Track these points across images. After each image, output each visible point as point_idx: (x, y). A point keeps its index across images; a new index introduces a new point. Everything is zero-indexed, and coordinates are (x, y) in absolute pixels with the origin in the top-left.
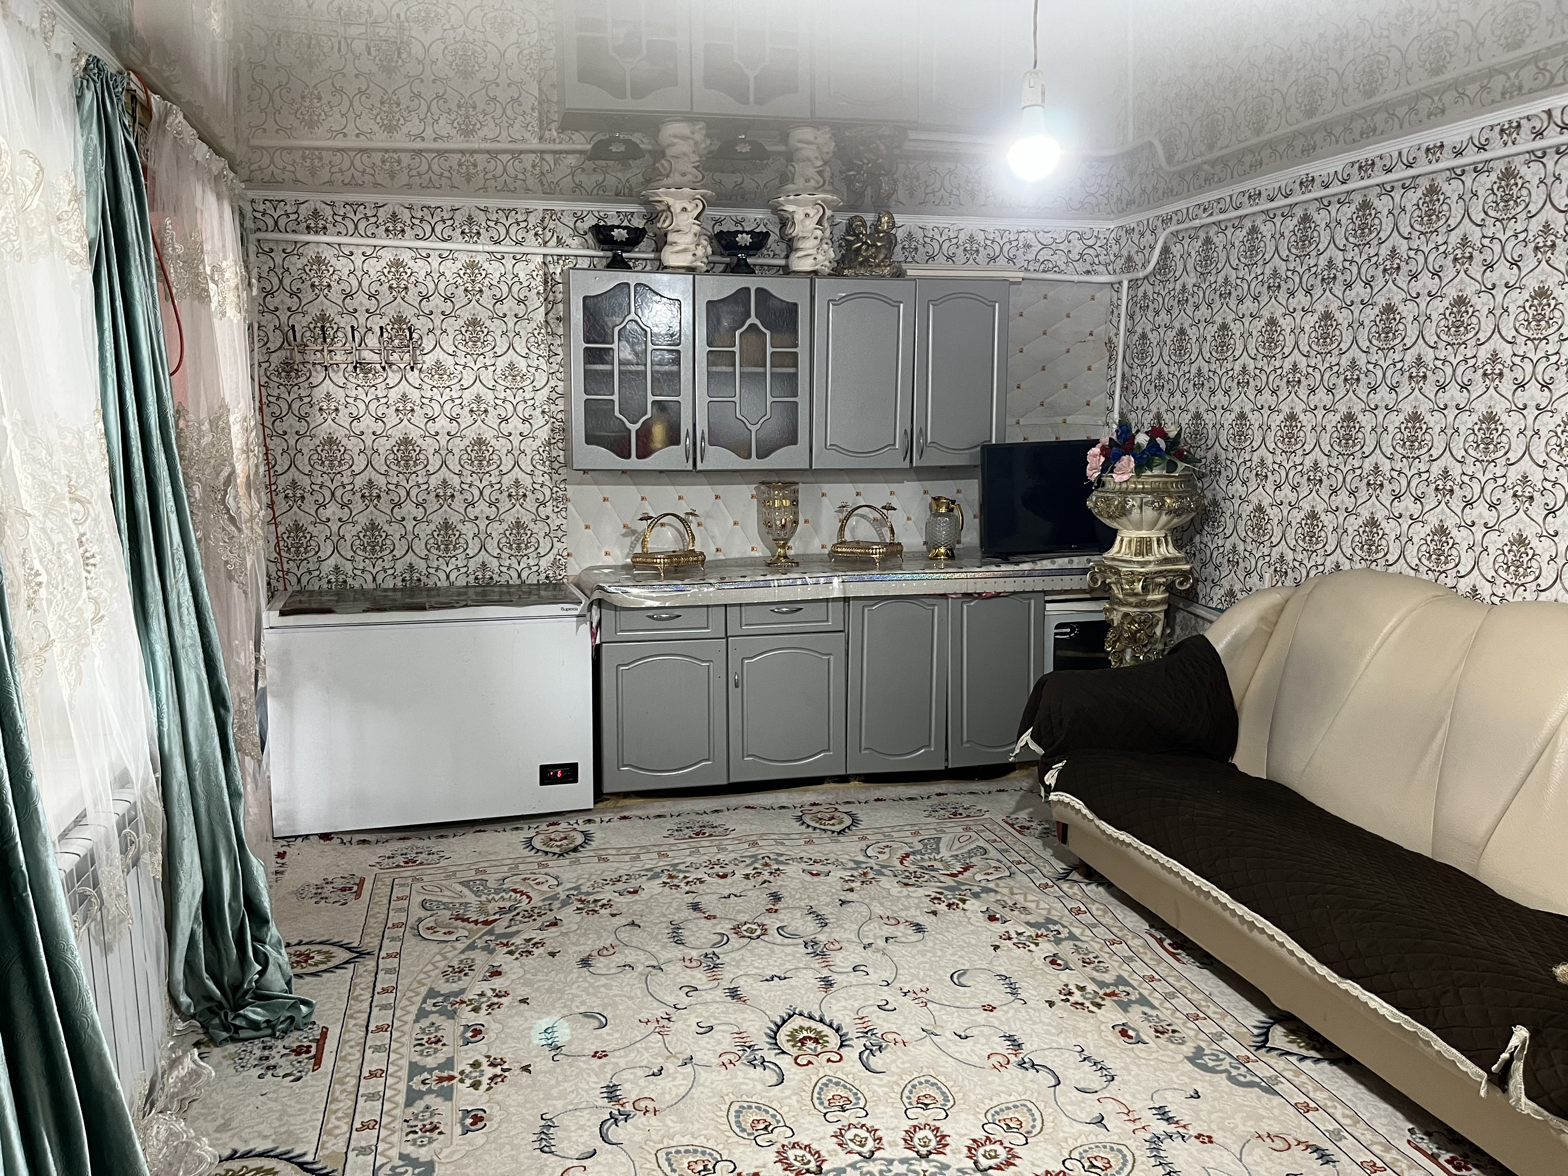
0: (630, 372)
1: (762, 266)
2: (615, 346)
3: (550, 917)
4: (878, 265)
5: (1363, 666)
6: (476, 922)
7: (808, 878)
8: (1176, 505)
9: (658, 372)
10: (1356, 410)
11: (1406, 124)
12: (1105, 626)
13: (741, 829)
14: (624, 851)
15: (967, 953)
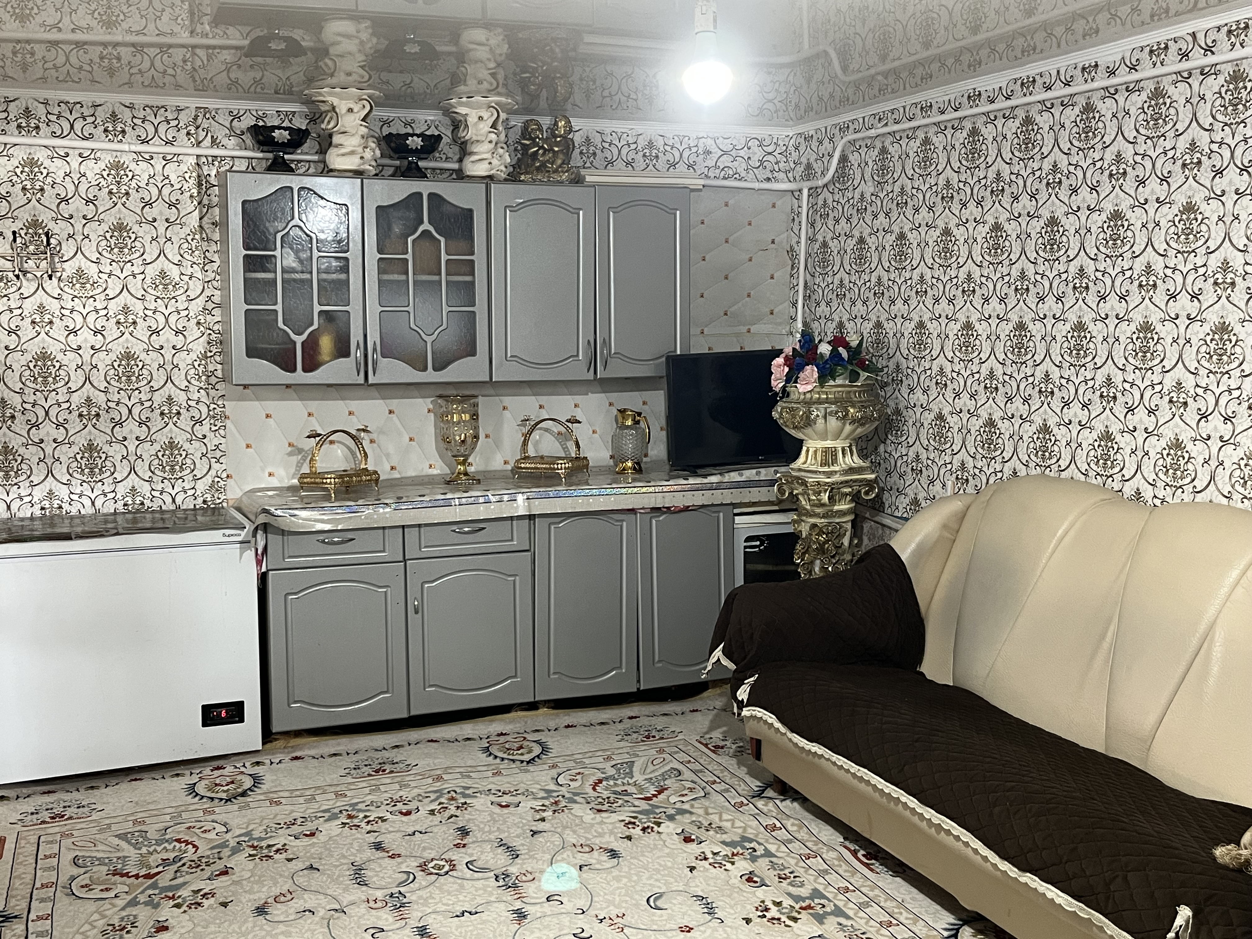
0: (295, 280)
1: (434, 169)
2: (278, 253)
3: (220, 866)
4: (556, 171)
5: (1039, 570)
6: (137, 876)
7: (497, 810)
8: (859, 415)
9: (325, 280)
10: (1027, 319)
11: (1063, 43)
12: (792, 538)
13: (424, 764)
14: (298, 793)
15: (663, 876)
